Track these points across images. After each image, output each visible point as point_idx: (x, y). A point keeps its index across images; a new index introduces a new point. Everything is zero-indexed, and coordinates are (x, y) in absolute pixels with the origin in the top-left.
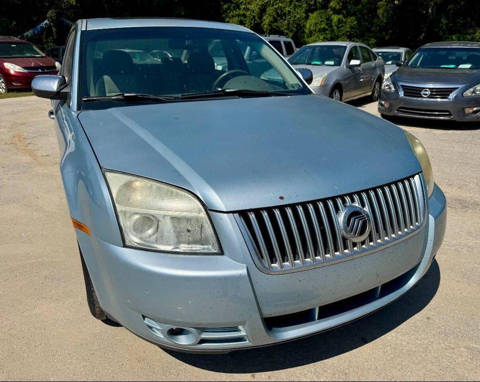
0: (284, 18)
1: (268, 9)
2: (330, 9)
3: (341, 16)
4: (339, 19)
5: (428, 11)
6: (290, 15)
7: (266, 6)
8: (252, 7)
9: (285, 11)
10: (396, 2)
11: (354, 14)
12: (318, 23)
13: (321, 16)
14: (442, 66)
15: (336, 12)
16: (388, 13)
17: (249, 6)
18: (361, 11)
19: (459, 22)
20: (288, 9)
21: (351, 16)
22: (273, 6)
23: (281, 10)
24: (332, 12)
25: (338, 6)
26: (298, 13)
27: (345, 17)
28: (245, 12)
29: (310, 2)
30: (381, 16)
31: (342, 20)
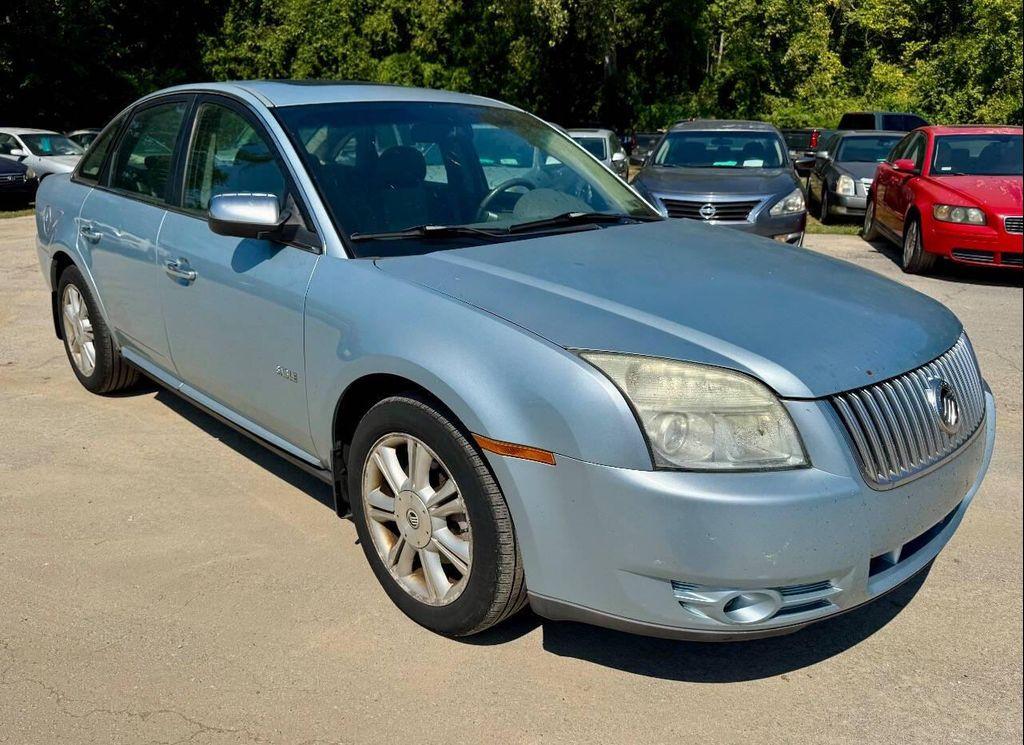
0: (334, 67)
1: (301, 50)
2: (414, 53)
3: (438, 66)
4: (435, 72)
5: (604, 62)
6: (346, 62)
7: (295, 43)
8: (266, 44)
9: (335, 53)
10: (550, 42)
11: (463, 63)
12: (396, 79)
13: (401, 65)
14: (715, 164)
15: (430, 58)
16: (533, 63)
17: (260, 43)
18: (477, 59)
19: (659, 82)
20: (341, 50)
21: (457, 66)
22: (311, 44)
23: (327, 51)
24: (419, 58)
25: (431, 46)
26: (361, 59)
27: (446, 68)
28: (254, 55)
29: (374, 37)
30: (520, 68)
31: (442, 75)
